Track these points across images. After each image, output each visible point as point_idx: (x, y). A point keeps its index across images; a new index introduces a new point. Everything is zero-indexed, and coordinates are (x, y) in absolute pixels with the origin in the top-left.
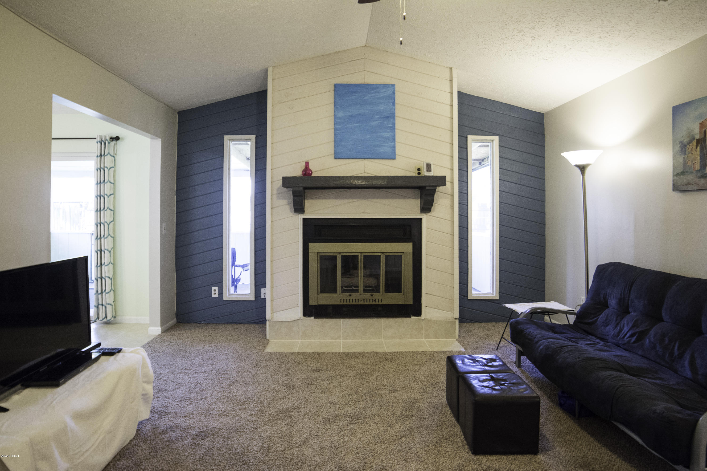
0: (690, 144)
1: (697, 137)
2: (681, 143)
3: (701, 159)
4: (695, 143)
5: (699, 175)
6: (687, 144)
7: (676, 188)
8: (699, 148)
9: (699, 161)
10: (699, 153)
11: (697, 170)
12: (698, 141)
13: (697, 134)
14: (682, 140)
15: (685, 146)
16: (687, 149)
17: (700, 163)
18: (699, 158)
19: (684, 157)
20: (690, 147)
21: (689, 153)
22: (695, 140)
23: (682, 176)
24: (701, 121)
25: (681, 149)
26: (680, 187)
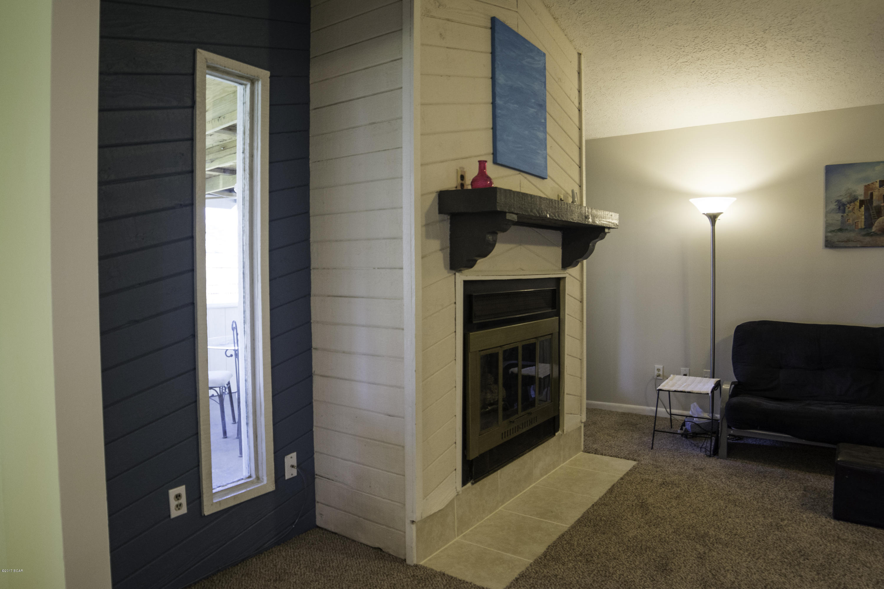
0: (852, 204)
1: (862, 198)
2: (838, 201)
3: (865, 218)
4: (858, 203)
5: (864, 233)
6: (846, 203)
7: (829, 244)
8: (863, 208)
9: (863, 220)
10: (863, 213)
11: (861, 229)
12: (862, 203)
13: (861, 195)
14: (840, 198)
15: (844, 205)
16: (847, 208)
17: (865, 221)
18: (863, 217)
19: (842, 215)
20: (851, 207)
21: (849, 212)
22: (858, 201)
23: (839, 233)
24: (867, 184)
25: (838, 207)
26: (837, 243)
